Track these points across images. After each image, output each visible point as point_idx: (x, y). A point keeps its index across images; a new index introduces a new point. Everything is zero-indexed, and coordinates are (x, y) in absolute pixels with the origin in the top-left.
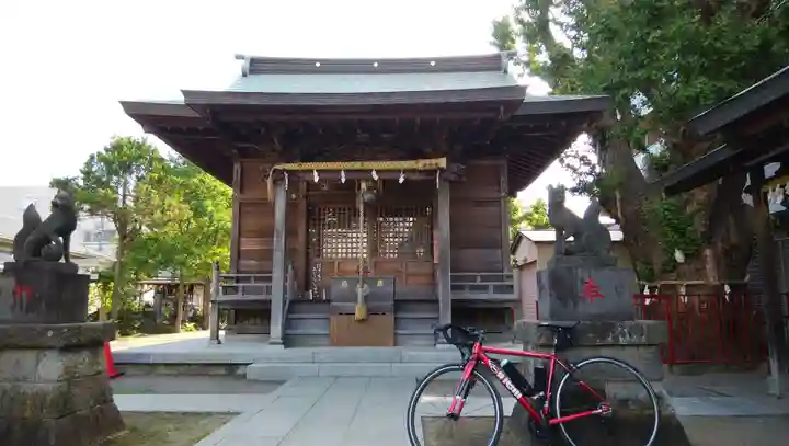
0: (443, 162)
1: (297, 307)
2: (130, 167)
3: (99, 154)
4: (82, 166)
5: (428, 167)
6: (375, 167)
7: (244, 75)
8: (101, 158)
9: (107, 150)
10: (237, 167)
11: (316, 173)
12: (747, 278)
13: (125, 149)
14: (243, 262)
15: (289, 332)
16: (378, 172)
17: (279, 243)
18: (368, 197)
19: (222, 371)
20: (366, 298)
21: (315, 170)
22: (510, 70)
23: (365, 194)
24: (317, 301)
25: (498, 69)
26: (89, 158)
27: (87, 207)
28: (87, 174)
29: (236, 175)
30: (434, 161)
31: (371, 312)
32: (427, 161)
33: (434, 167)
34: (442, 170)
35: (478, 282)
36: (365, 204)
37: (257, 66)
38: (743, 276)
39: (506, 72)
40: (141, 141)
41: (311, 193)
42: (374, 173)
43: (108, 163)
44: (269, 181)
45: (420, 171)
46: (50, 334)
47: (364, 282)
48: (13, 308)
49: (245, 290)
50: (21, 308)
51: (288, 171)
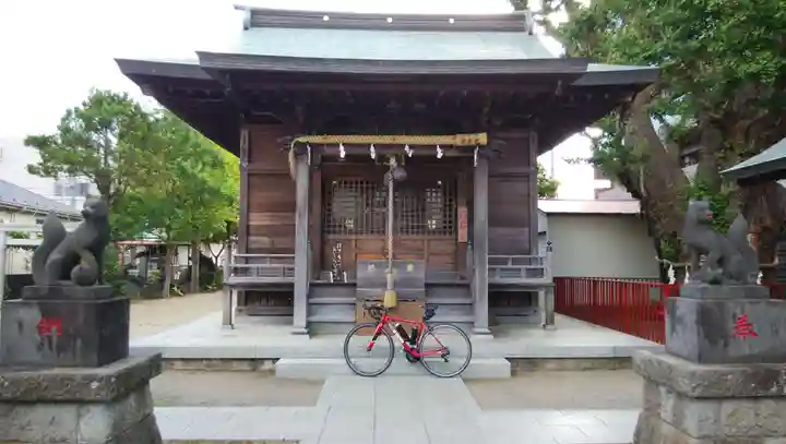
0: (483, 138)
1: (317, 290)
2: (110, 122)
3: (77, 110)
4: (59, 123)
5: (466, 143)
6: (409, 142)
7: (246, 29)
8: (80, 115)
9: (84, 104)
10: (244, 134)
11: (342, 148)
12: (776, 261)
13: (105, 104)
14: (252, 238)
15: (313, 319)
16: (411, 147)
17: (302, 223)
18: (400, 174)
19: (245, 366)
20: (396, 284)
21: (341, 145)
22: (534, 31)
23: (396, 172)
24: (338, 284)
25: (521, 30)
26: (65, 113)
27: (66, 167)
28: (65, 130)
29: (244, 144)
30: (473, 137)
31: (401, 299)
32: (467, 137)
33: (473, 143)
34: (481, 147)
35: (510, 266)
36: (395, 181)
37: (259, 19)
38: (773, 260)
39: (531, 34)
40: (122, 95)
41: (325, 164)
42: (407, 148)
43: (87, 119)
44: (291, 154)
45: (458, 148)
46: (95, 385)
47: (394, 265)
48: (40, 347)
49: (259, 272)
50: (51, 348)
51: (311, 145)
